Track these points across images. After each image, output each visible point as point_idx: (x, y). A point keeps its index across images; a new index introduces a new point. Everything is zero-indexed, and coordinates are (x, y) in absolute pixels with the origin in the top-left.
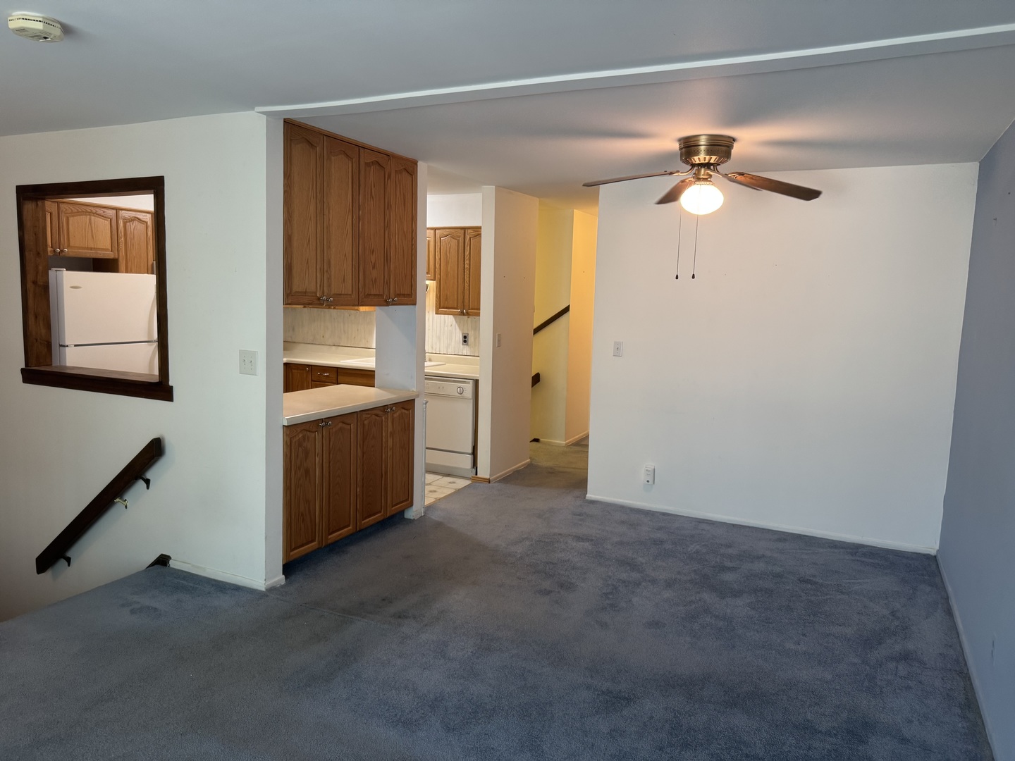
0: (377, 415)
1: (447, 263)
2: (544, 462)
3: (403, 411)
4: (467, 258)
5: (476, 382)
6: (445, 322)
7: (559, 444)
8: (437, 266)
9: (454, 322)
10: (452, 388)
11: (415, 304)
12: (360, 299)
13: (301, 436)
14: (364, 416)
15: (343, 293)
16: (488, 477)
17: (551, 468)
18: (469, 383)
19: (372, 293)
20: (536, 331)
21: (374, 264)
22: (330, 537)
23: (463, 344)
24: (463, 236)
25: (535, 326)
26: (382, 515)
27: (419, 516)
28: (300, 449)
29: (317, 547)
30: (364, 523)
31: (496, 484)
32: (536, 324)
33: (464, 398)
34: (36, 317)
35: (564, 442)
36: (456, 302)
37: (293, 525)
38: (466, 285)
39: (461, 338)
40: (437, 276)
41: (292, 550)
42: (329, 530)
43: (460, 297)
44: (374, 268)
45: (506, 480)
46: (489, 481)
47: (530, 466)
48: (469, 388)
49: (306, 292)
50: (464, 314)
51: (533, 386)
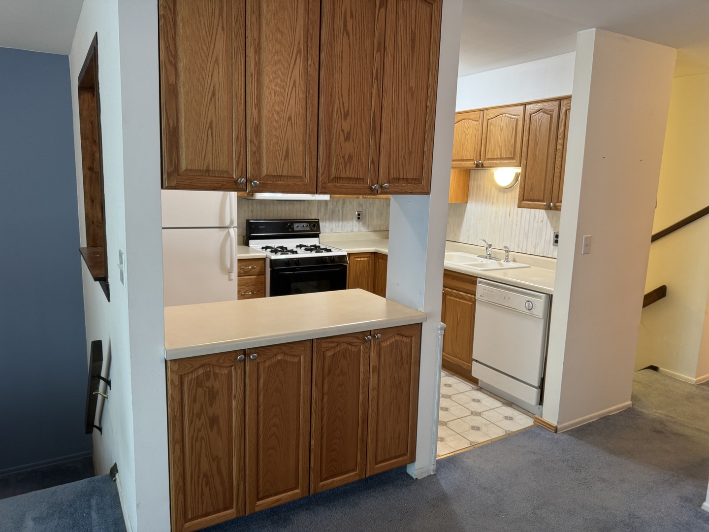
0: (350, 344)
1: (536, 144)
2: (653, 410)
3: (398, 338)
4: (560, 136)
5: (550, 297)
6: (535, 217)
7: (686, 379)
8: (524, 149)
9: (546, 218)
10: (519, 301)
11: (428, 193)
12: (320, 184)
13: (201, 371)
14: (324, 345)
15: (285, 174)
16: (554, 423)
17: (661, 422)
18: (540, 297)
19: (343, 175)
20: (656, 238)
21: (349, 133)
22: (259, 503)
23: (554, 245)
24: (557, 109)
25: (654, 233)
26: (356, 474)
27: (425, 475)
28: (200, 390)
29: (235, 516)
30: (323, 485)
31: (566, 437)
32: (656, 230)
33: (532, 316)
34: (93, 201)
35: (693, 379)
36: (542, 194)
37: (188, 488)
38: (557, 170)
39: (552, 238)
40: (523, 161)
41: (186, 520)
42: (258, 494)
43: (548, 186)
44: (347, 139)
45: (581, 432)
46: (556, 430)
47: (629, 413)
48: (540, 304)
49: (208, 171)
50: (551, 209)
51: (644, 306)
